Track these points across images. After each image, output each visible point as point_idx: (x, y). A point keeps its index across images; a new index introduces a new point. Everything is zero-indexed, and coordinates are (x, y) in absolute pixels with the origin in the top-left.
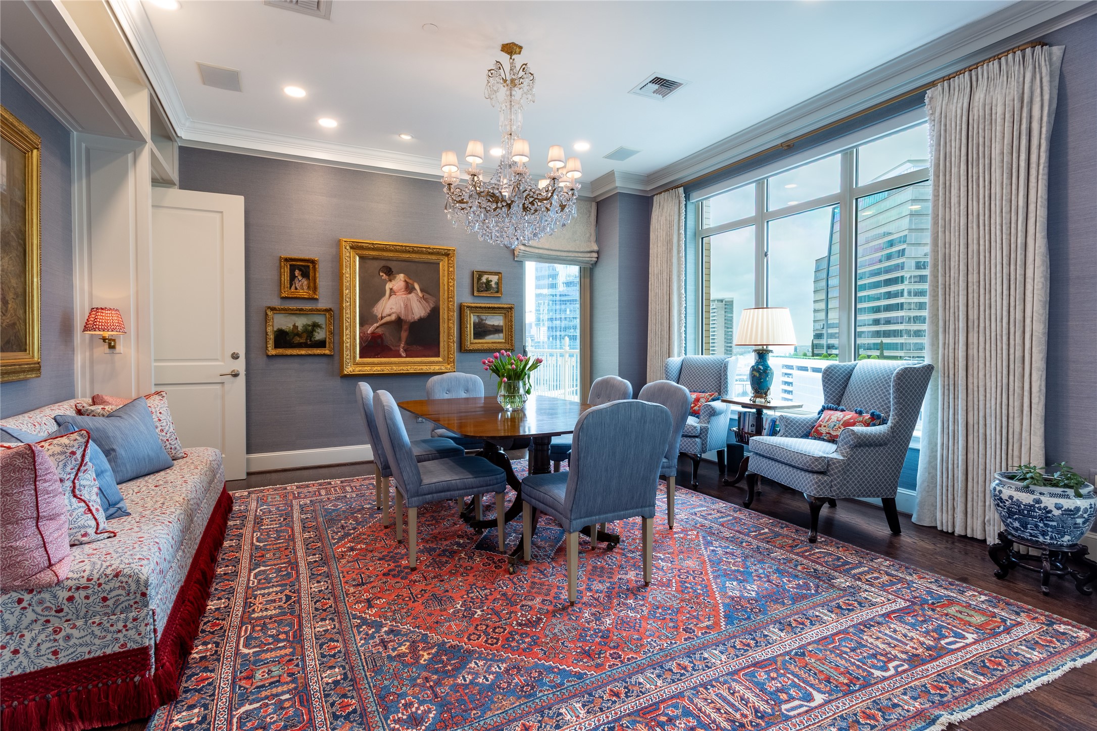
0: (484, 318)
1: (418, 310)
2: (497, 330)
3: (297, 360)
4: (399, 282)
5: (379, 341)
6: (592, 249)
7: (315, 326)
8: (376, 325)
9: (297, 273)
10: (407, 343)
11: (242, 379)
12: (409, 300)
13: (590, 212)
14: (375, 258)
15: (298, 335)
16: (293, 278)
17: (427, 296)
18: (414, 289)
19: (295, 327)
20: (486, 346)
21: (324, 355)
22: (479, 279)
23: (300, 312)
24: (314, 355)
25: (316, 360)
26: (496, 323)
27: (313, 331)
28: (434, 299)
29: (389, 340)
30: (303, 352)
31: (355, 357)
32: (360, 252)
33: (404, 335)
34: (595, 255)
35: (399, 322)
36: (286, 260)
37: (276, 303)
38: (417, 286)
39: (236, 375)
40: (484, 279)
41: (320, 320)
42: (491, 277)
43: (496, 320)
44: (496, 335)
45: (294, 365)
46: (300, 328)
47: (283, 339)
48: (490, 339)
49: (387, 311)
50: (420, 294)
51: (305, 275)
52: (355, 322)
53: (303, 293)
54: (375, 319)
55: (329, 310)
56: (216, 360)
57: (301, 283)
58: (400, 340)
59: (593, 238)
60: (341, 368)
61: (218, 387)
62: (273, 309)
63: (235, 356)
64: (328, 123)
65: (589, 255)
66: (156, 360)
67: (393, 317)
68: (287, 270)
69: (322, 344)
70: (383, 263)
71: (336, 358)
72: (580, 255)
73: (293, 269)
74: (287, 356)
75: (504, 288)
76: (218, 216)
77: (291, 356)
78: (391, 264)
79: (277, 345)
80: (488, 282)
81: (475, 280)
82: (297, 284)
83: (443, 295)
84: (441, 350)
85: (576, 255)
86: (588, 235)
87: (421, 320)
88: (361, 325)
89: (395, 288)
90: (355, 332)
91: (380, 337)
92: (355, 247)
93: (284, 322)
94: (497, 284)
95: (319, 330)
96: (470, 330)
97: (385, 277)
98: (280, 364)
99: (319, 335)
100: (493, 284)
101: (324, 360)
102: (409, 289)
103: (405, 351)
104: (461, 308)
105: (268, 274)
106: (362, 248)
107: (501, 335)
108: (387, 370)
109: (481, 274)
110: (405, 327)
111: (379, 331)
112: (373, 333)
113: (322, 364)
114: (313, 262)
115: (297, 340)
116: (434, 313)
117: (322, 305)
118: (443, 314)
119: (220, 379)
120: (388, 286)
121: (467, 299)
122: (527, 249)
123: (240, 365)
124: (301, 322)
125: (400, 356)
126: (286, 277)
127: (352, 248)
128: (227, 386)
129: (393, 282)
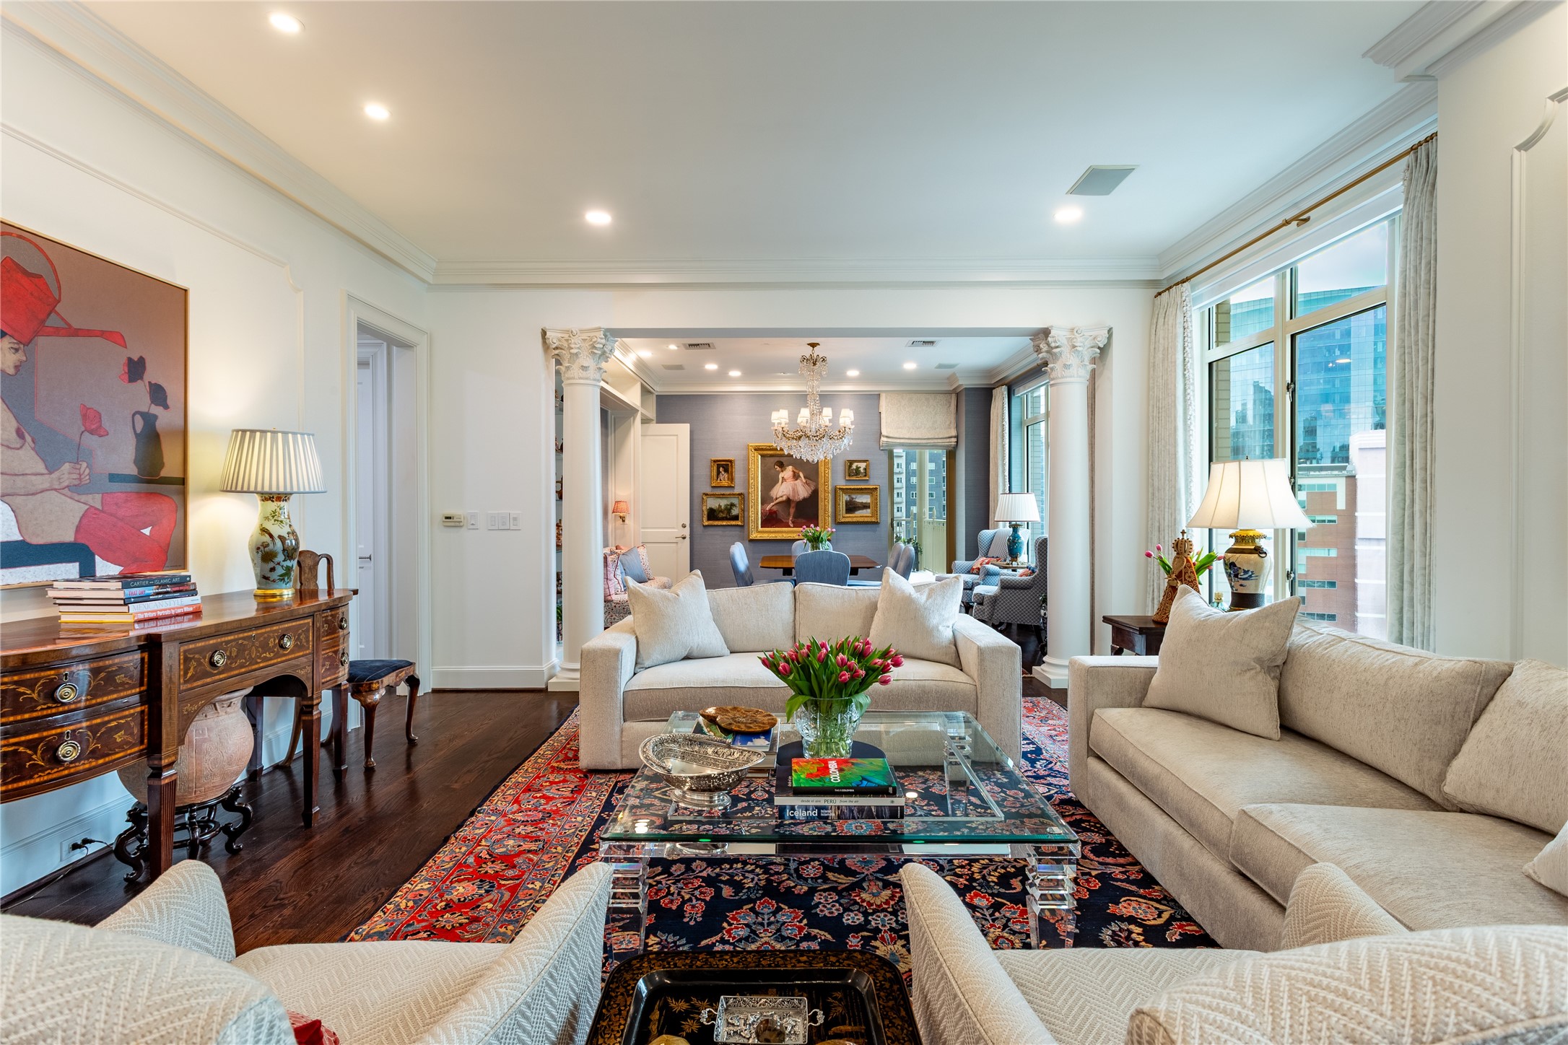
0: (854, 496)
1: (803, 492)
2: (865, 506)
3: (721, 529)
4: (788, 472)
5: (774, 515)
6: (950, 435)
7: (732, 505)
8: (772, 504)
9: (721, 469)
10: (794, 517)
11: (688, 539)
12: (795, 484)
13: (950, 403)
14: (772, 456)
15: (722, 511)
16: (719, 473)
17: (809, 481)
18: (799, 476)
19: (720, 506)
20: (855, 520)
21: (738, 525)
22: (850, 466)
23: (723, 496)
24: (731, 526)
25: (733, 529)
26: (864, 501)
27: (731, 508)
28: (814, 484)
29: (781, 514)
30: (724, 523)
31: (757, 527)
32: (761, 452)
33: (792, 511)
34: (955, 440)
35: (788, 501)
36: (715, 461)
37: (709, 490)
38: (801, 475)
39: (684, 538)
40: (854, 466)
41: (735, 501)
42: (859, 464)
43: (865, 499)
44: (865, 511)
45: (719, 532)
46: (723, 507)
47: (712, 514)
48: (859, 513)
49: (780, 494)
50: (804, 481)
51: (726, 471)
52: (758, 502)
53: (725, 483)
54: (771, 500)
55: (739, 494)
56: (674, 528)
57: (724, 475)
58: (789, 515)
59: (953, 425)
60: (749, 536)
61: (674, 545)
62: (706, 495)
63: (684, 526)
64: (735, 373)
65: (948, 440)
66: (643, 528)
67: (784, 498)
68: (715, 468)
69: (736, 518)
70: (777, 459)
71: (746, 527)
72: (939, 441)
73: (719, 467)
74: (715, 526)
75: (872, 472)
76: (675, 437)
77: (717, 526)
78: (782, 459)
79: (709, 519)
80: (858, 468)
81: (847, 467)
82: (721, 477)
83: (821, 480)
84: (820, 522)
85: (936, 441)
86: (948, 423)
87: (805, 499)
88: (762, 504)
89: (785, 477)
90: (757, 509)
91: (775, 512)
92: (757, 449)
93: (713, 503)
94: (865, 469)
95: (734, 508)
96: (842, 507)
97: (778, 469)
98: (711, 531)
99: (735, 512)
100: (862, 470)
101: (738, 529)
102: (796, 477)
103: (793, 522)
104: (835, 490)
105: (705, 471)
106: (762, 449)
107: (869, 510)
108: (779, 536)
109: (851, 462)
110: (793, 505)
111: (775, 508)
112: (770, 510)
113: (736, 532)
114: (731, 461)
115: (721, 515)
116: (815, 494)
117: (737, 491)
118: (821, 495)
119: (675, 540)
120: (781, 475)
121: (842, 483)
122: (889, 440)
123: (687, 532)
124: (723, 503)
125: (790, 527)
126: (715, 473)
127: (755, 450)
128: (679, 545)
129: (784, 472)
